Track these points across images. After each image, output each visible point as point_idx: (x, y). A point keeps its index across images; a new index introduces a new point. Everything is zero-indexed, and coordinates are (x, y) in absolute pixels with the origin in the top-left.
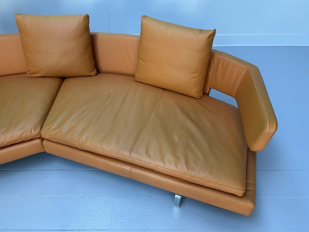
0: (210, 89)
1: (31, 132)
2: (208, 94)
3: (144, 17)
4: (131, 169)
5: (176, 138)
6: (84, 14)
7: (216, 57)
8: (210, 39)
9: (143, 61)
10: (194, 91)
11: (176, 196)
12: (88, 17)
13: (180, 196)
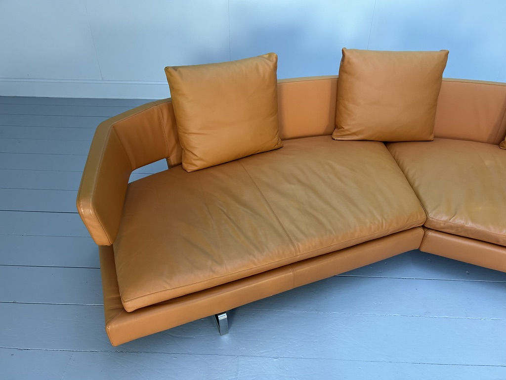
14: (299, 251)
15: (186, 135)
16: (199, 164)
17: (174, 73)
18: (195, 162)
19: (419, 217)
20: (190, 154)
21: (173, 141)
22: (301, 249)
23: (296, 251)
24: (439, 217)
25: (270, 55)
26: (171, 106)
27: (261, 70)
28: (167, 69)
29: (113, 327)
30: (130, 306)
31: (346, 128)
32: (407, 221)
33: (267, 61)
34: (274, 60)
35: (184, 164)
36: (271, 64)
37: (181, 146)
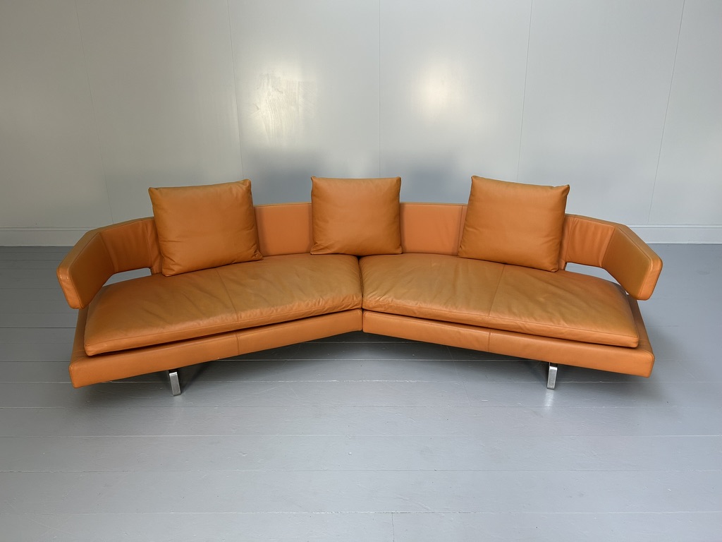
0: (566, 263)
1: (353, 299)
2: (564, 269)
3: (475, 177)
4: (490, 334)
5: (542, 300)
6: (396, 176)
7: (571, 220)
8: (564, 195)
9: (476, 229)
10: (547, 262)
11: (551, 368)
12: (399, 180)
13: (556, 369)
14: (241, 317)
15: (165, 243)
16: (177, 269)
17: (156, 192)
18: (172, 267)
19: (355, 298)
20: (169, 260)
21: (156, 252)
22: (243, 317)
23: (238, 318)
24: (372, 299)
25: (245, 181)
26: (154, 222)
27: (234, 192)
28: (150, 190)
29: (75, 368)
30: (91, 349)
31: (319, 243)
32: (343, 300)
33: (241, 185)
34: (248, 184)
35: (164, 271)
36: (244, 187)
37: (161, 255)
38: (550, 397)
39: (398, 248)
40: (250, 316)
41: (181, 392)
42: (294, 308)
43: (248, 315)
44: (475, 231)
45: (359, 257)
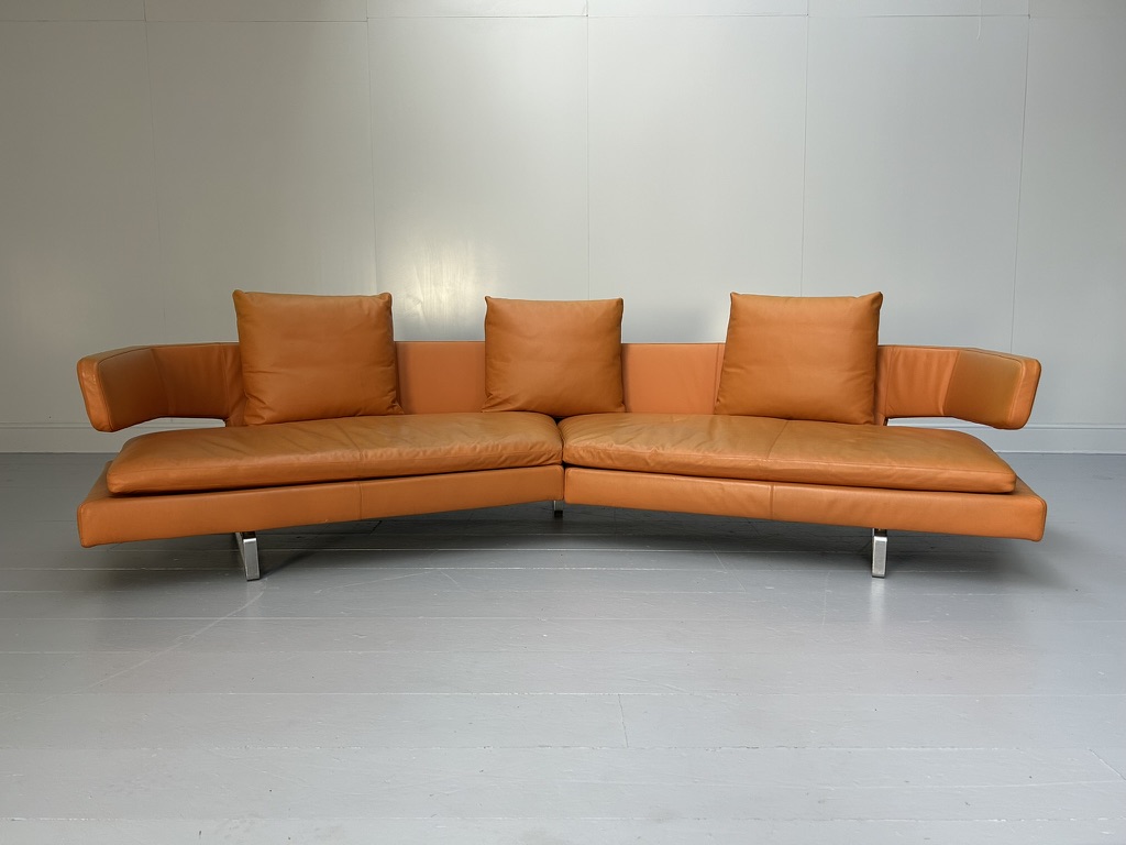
0: (886, 420)
1: (548, 448)
2: (885, 425)
3: (736, 295)
4: (772, 488)
6: (614, 297)
7: (888, 357)
8: (875, 306)
9: (741, 367)
10: (856, 410)
11: (876, 539)
13: (885, 539)
14: (367, 457)
15: (252, 375)
16: (267, 415)
17: (245, 297)
18: (260, 412)
19: (551, 447)
20: (257, 403)
21: (236, 395)
22: (369, 456)
23: (361, 457)
25: (382, 295)
28: (237, 295)
29: (87, 511)
30: (118, 482)
31: (494, 393)
32: (532, 448)
33: (377, 299)
34: (387, 299)
35: (247, 419)
36: (381, 302)
37: (245, 396)
38: (878, 588)
39: (620, 406)
40: (382, 455)
41: (261, 577)
42: (453, 452)
43: (379, 455)
44: (738, 371)
45: (558, 419)
